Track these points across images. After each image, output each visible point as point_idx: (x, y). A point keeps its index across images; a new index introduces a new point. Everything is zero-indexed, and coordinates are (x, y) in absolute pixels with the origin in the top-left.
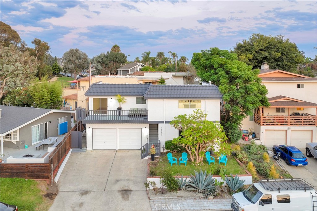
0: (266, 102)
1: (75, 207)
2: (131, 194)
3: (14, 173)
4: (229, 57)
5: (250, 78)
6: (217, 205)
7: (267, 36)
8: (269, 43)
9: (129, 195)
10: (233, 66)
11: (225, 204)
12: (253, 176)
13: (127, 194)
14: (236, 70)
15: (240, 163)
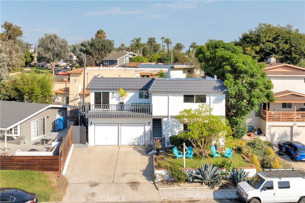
0: (272, 97)
1: (87, 197)
2: (140, 186)
3: (24, 165)
4: (234, 50)
5: (256, 72)
6: (223, 194)
7: (274, 26)
8: (276, 34)
9: (138, 186)
10: (239, 60)
11: (231, 194)
12: (257, 169)
13: (136, 186)
14: (241, 65)
15: (245, 157)
